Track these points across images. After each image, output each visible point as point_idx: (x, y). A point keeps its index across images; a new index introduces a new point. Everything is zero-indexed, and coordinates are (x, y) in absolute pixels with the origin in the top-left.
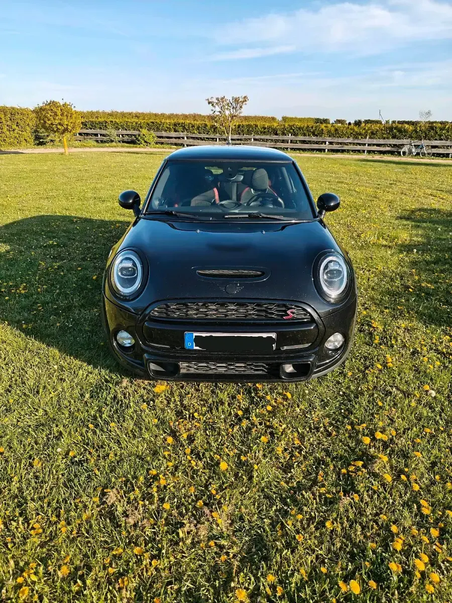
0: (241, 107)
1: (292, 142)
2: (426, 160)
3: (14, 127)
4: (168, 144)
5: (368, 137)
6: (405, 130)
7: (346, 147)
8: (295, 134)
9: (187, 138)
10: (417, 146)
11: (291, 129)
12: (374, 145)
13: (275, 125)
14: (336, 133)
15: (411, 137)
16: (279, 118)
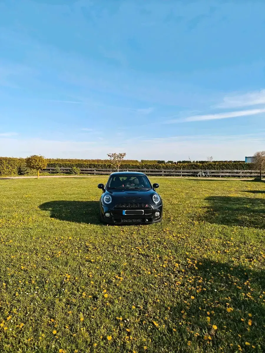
0: (123, 157)
1: (146, 172)
2: (210, 178)
3: (10, 166)
4: (86, 173)
5: (182, 169)
6: (198, 165)
7: (172, 174)
8: (148, 168)
9: (96, 171)
10: (204, 173)
11: (146, 166)
12: (185, 172)
13: (138, 164)
14: (167, 167)
15: (201, 168)
16: (140, 161)
